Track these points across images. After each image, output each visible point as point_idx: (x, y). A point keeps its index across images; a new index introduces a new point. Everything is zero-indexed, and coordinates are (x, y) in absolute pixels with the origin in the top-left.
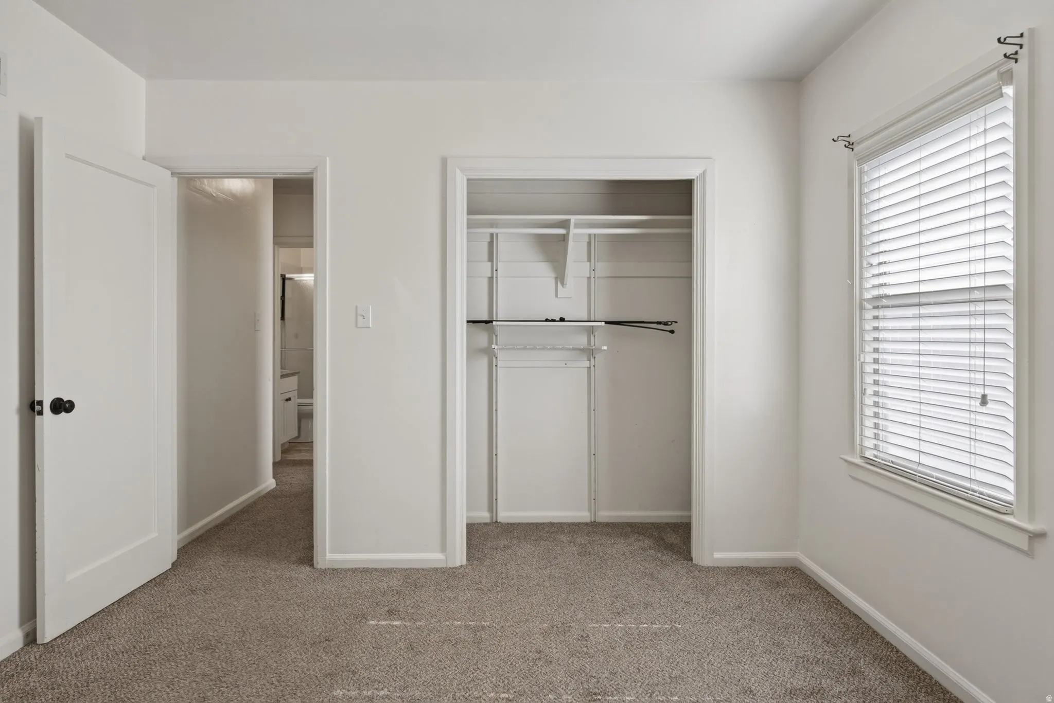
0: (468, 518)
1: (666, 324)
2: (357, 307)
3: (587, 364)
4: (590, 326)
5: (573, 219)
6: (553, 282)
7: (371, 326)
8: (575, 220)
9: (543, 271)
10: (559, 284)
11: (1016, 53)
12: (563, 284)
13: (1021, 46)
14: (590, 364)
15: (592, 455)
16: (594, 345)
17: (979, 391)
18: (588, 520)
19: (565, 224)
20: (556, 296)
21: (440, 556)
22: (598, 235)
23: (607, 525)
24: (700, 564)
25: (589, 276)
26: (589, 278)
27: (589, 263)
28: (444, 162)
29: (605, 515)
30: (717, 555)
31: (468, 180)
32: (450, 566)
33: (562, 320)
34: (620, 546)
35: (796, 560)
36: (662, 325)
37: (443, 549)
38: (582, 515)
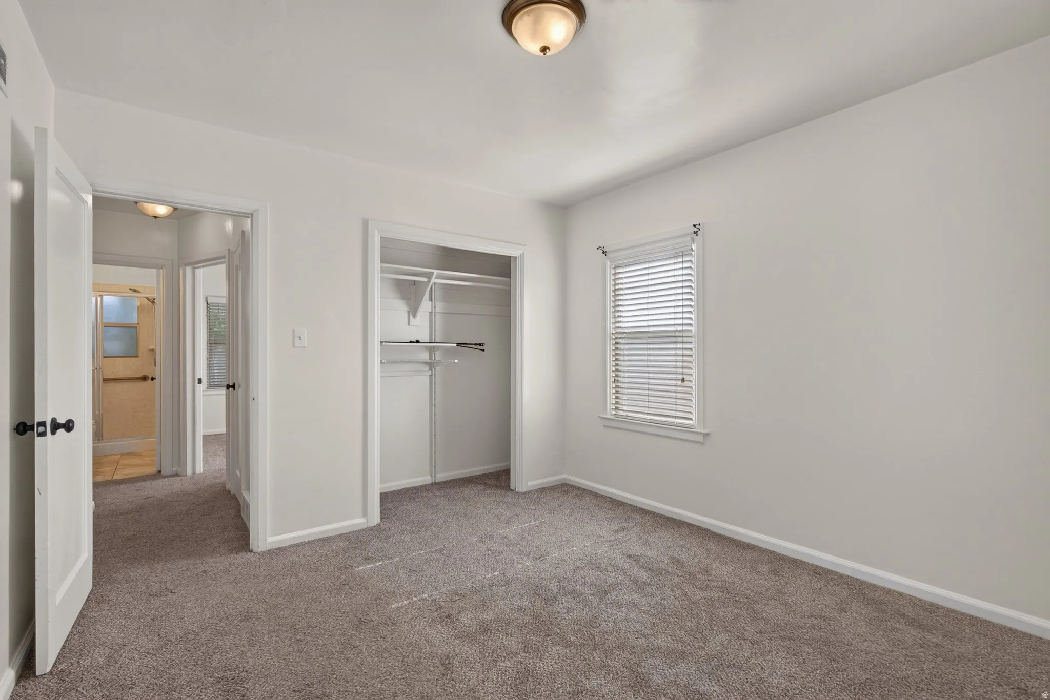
0: (381, 489)
1: (480, 345)
2: (294, 330)
3: (430, 373)
4: (431, 346)
5: (436, 272)
6: (406, 314)
7: (306, 346)
8: (437, 273)
9: (400, 307)
10: (411, 317)
11: (697, 232)
12: (414, 316)
13: (699, 229)
14: (432, 373)
15: (433, 436)
16: (435, 359)
17: (680, 377)
18: (430, 482)
19: (429, 276)
20: (409, 324)
21: (363, 520)
22: (438, 283)
23: (445, 482)
24: (521, 491)
25: (430, 311)
26: (431, 313)
27: (430, 302)
28: (365, 224)
29: (441, 477)
30: (530, 484)
31: (381, 237)
32: (371, 526)
33: (418, 342)
34: (467, 491)
35: (565, 479)
36: (478, 346)
37: (365, 514)
38: (426, 479)
